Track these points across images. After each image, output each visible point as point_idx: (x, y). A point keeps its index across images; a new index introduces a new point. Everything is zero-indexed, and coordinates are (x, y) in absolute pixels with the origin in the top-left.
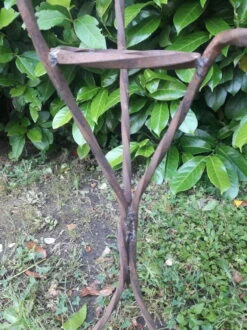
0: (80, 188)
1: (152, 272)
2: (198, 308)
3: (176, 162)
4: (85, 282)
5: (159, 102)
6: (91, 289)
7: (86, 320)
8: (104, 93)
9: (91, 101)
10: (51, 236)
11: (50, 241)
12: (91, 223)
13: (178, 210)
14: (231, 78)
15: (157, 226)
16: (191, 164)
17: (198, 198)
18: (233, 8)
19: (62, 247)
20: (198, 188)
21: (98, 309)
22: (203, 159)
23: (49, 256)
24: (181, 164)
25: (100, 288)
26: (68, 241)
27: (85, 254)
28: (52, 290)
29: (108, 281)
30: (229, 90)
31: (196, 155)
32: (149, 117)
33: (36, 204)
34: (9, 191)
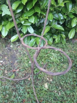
0: (5, 47)
1: (27, 65)
2: (36, 70)
3: (29, 39)
4: (13, 69)
5: (24, 25)
6: (14, 70)
7: (15, 76)
8: (9, 23)
9: (6, 25)
10: (2, 60)
12: (11, 56)
13: (31, 51)
14: (41, 20)
15: (27, 55)
16: (33, 40)
18: (40, 5)
19: (5, 62)
20: (35, 45)
21: (17, 74)
22: (36, 38)
23: (2, 65)
24: (31, 40)
25: (16, 70)
26: (6, 61)
27: (11, 63)
28: (6, 72)
29: (18, 68)
30: (40, 22)
31: (34, 37)
32: (22, 28)
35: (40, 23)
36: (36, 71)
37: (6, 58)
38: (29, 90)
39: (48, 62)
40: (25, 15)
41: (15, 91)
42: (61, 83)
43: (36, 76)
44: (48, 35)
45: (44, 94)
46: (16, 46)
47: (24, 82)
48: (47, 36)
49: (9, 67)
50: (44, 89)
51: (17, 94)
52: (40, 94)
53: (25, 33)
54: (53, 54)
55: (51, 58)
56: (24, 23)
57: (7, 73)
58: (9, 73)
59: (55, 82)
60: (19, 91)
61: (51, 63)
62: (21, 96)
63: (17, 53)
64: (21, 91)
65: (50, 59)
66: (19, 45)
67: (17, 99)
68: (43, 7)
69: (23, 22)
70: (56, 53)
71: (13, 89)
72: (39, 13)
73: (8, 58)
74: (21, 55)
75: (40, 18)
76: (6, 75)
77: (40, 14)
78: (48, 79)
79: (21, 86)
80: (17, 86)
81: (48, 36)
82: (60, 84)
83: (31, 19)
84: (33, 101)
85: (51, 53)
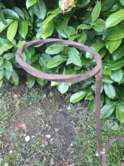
0: (59, 108)
3: (102, 102)
4: (64, 160)
6: (66, 163)
10: (49, 134)
11: (49, 136)
12: (65, 129)
13: (102, 128)
17: (110, 122)
19: (54, 141)
23: (49, 145)
24: (104, 104)
25: (70, 163)
26: (56, 138)
27: (63, 145)
28: (52, 162)
33: (41, 115)
34: (28, 106)
46: (77, 109)
63: (76, 126)
66: (81, 108)
74: (82, 131)
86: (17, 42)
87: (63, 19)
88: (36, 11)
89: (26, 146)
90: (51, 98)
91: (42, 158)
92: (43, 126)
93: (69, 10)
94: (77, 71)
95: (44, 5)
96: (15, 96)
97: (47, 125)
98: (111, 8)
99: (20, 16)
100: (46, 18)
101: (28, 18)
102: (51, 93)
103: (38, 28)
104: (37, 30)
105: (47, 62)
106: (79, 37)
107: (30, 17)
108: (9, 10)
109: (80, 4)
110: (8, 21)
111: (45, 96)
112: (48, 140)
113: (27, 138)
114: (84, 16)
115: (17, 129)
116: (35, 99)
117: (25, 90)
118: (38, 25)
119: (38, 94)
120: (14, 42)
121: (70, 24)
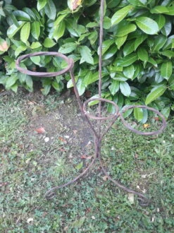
0: (77, 113)
1: (106, 152)
2: (120, 165)
4: (82, 154)
5: (115, 80)
6: (84, 156)
7: (83, 166)
8: (90, 73)
9: (84, 76)
11: (67, 137)
12: (83, 130)
14: (148, 72)
17: (129, 122)
19: (72, 140)
20: (129, 118)
21: (87, 163)
23: (68, 143)
24: (124, 105)
25: (87, 156)
26: (74, 137)
27: (81, 143)
28: (71, 156)
29: (90, 154)
30: (148, 76)
31: (131, 101)
32: (110, 84)
33: (59, 120)
34: (46, 113)
35: (147, 78)
36: (120, 168)
37: (75, 132)
38: (101, 196)
39: (148, 155)
40: (118, 64)
41: (79, 191)
42: (162, 202)
43: (118, 177)
44: (162, 100)
45: (125, 210)
46: (96, 113)
47: (96, 180)
48: (159, 103)
49: (76, 149)
50: (127, 202)
51: (80, 196)
52: (117, 208)
53: (113, 93)
54: (164, 142)
55: (156, 150)
56: (115, 76)
57: (72, 159)
58: (75, 158)
59: (150, 197)
60: (84, 193)
61: (153, 159)
62: (86, 201)
64: (87, 194)
65: (154, 151)
67: (78, 204)
68: (155, 51)
69: (112, 75)
70: (170, 141)
71: (75, 187)
72: (145, 62)
73: (79, 133)
75: (146, 70)
76: (70, 161)
77: (148, 63)
78: (138, 187)
79: (90, 185)
80: (83, 183)
81: (162, 104)
82: (160, 203)
83: (128, 71)
84: (102, 215)
85: (159, 140)
86: (31, 43)
87: (73, 18)
88: (47, 12)
89: (46, 145)
90: (69, 104)
91: (62, 153)
92: (61, 129)
93: (76, 11)
94: (93, 70)
95: (54, 5)
96: (31, 103)
97: (65, 128)
98: (119, 4)
99: (31, 17)
100: (56, 18)
101: (39, 18)
102: (68, 100)
103: (50, 28)
104: (49, 30)
105: (61, 63)
106: (89, 35)
107: (41, 17)
108: (20, 12)
109: (88, 3)
110: (20, 23)
111: (63, 102)
112: (66, 139)
113: (47, 140)
114: (94, 13)
115: (36, 132)
116: (52, 106)
117: (40, 97)
118: (50, 25)
119: (55, 101)
120: (28, 44)
121: (80, 23)
